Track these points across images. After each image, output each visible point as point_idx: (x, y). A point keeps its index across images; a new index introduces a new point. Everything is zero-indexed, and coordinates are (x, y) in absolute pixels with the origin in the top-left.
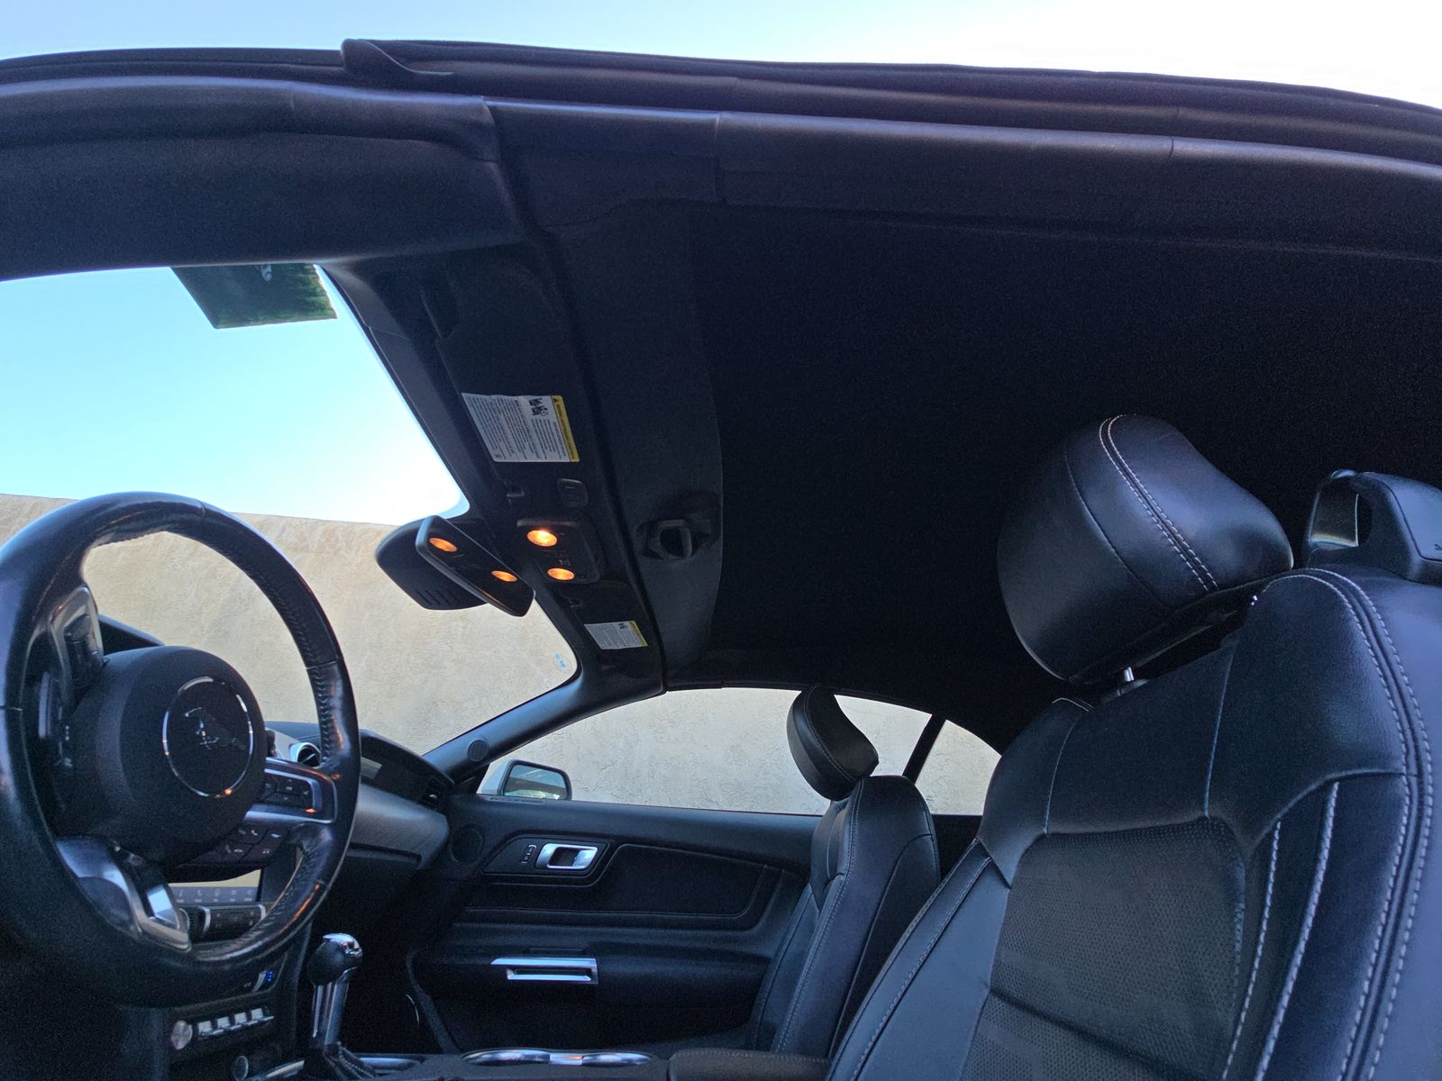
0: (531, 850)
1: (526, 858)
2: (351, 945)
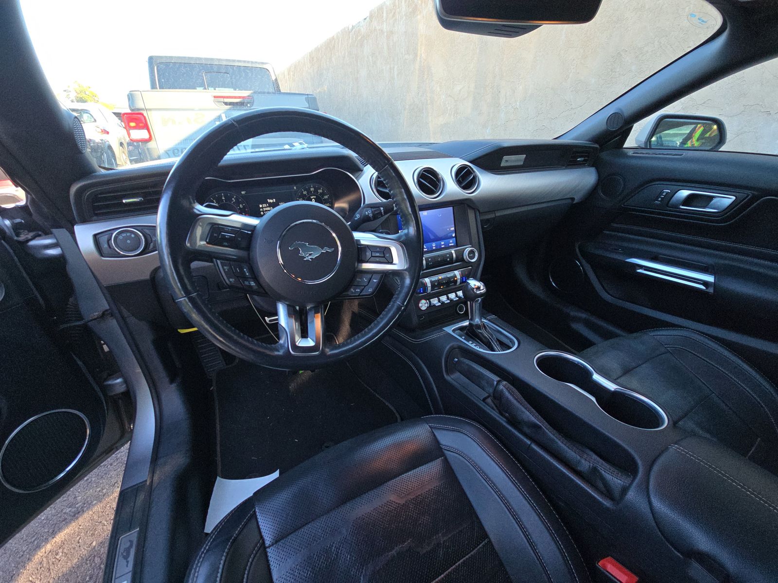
0: (664, 194)
1: (660, 199)
2: (478, 288)
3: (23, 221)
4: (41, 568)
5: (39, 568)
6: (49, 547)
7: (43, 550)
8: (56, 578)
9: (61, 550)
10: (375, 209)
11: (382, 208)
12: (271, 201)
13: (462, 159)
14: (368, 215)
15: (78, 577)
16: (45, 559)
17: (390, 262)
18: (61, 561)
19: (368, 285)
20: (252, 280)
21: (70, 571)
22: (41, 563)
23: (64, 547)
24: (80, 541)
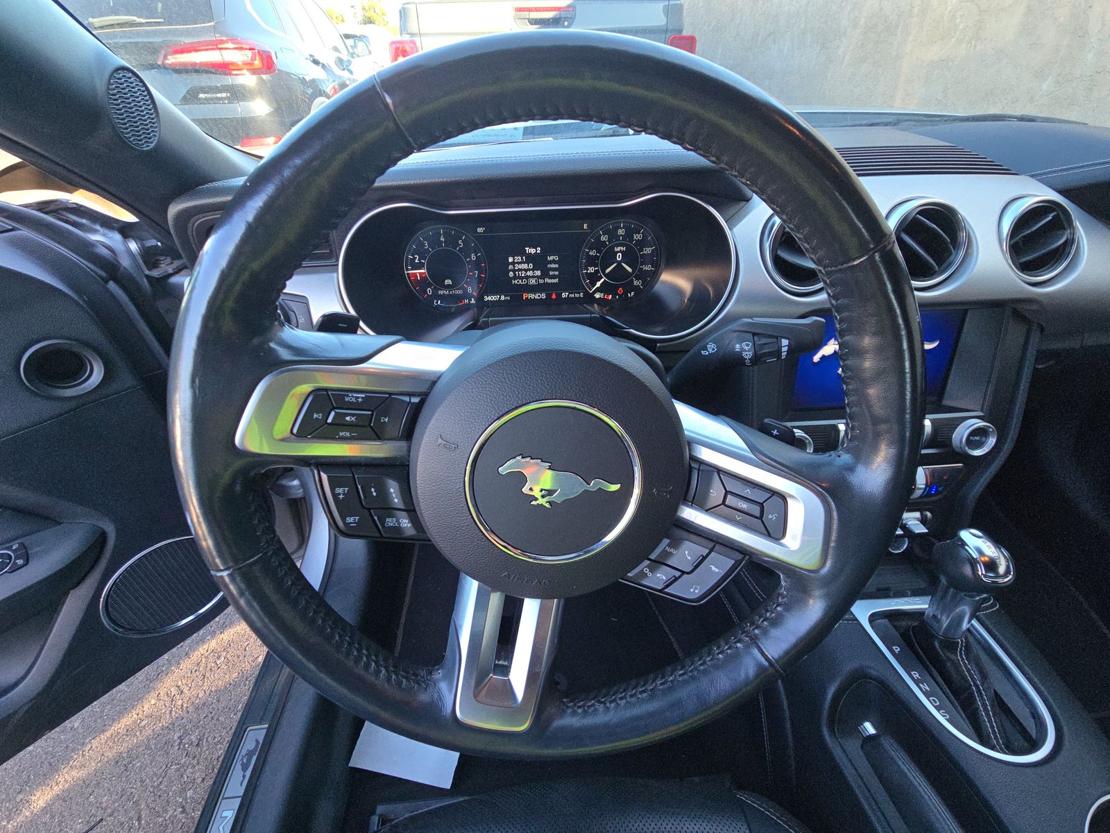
3: (159, 244)
4: (196, 671)
5: (193, 671)
6: (213, 644)
7: (206, 647)
8: (208, 693)
9: (225, 653)
10: (764, 341)
11: (785, 342)
12: (532, 251)
13: (1041, 181)
14: (740, 353)
15: (230, 700)
16: (204, 660)
17: (776, 532)
18: (219, 670)
19: (692, 571)
20: (404, 514)
21: (226, 687)
22: (198, 664)
23: (229, 650)
24: (247, 649)
